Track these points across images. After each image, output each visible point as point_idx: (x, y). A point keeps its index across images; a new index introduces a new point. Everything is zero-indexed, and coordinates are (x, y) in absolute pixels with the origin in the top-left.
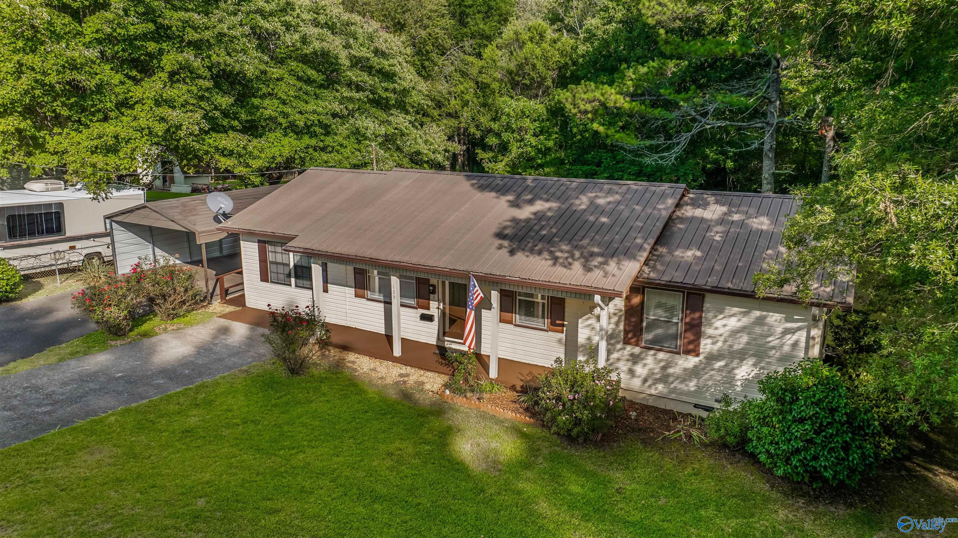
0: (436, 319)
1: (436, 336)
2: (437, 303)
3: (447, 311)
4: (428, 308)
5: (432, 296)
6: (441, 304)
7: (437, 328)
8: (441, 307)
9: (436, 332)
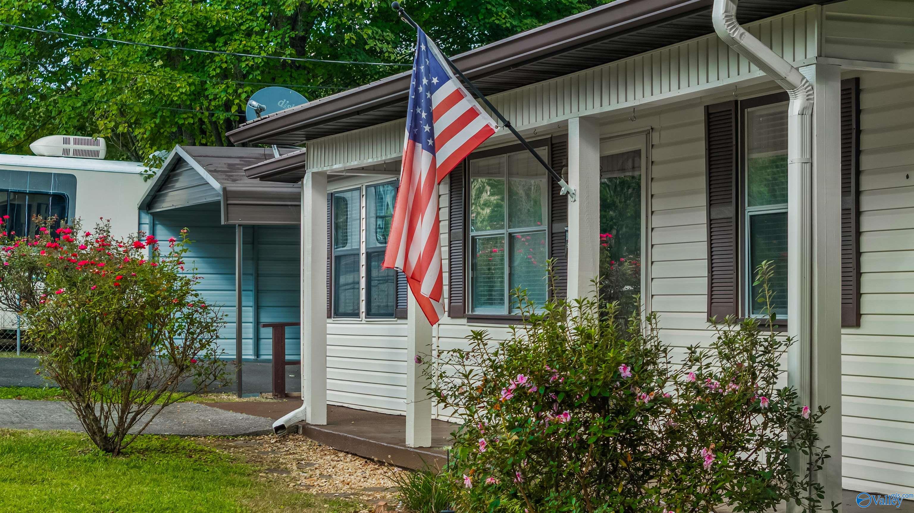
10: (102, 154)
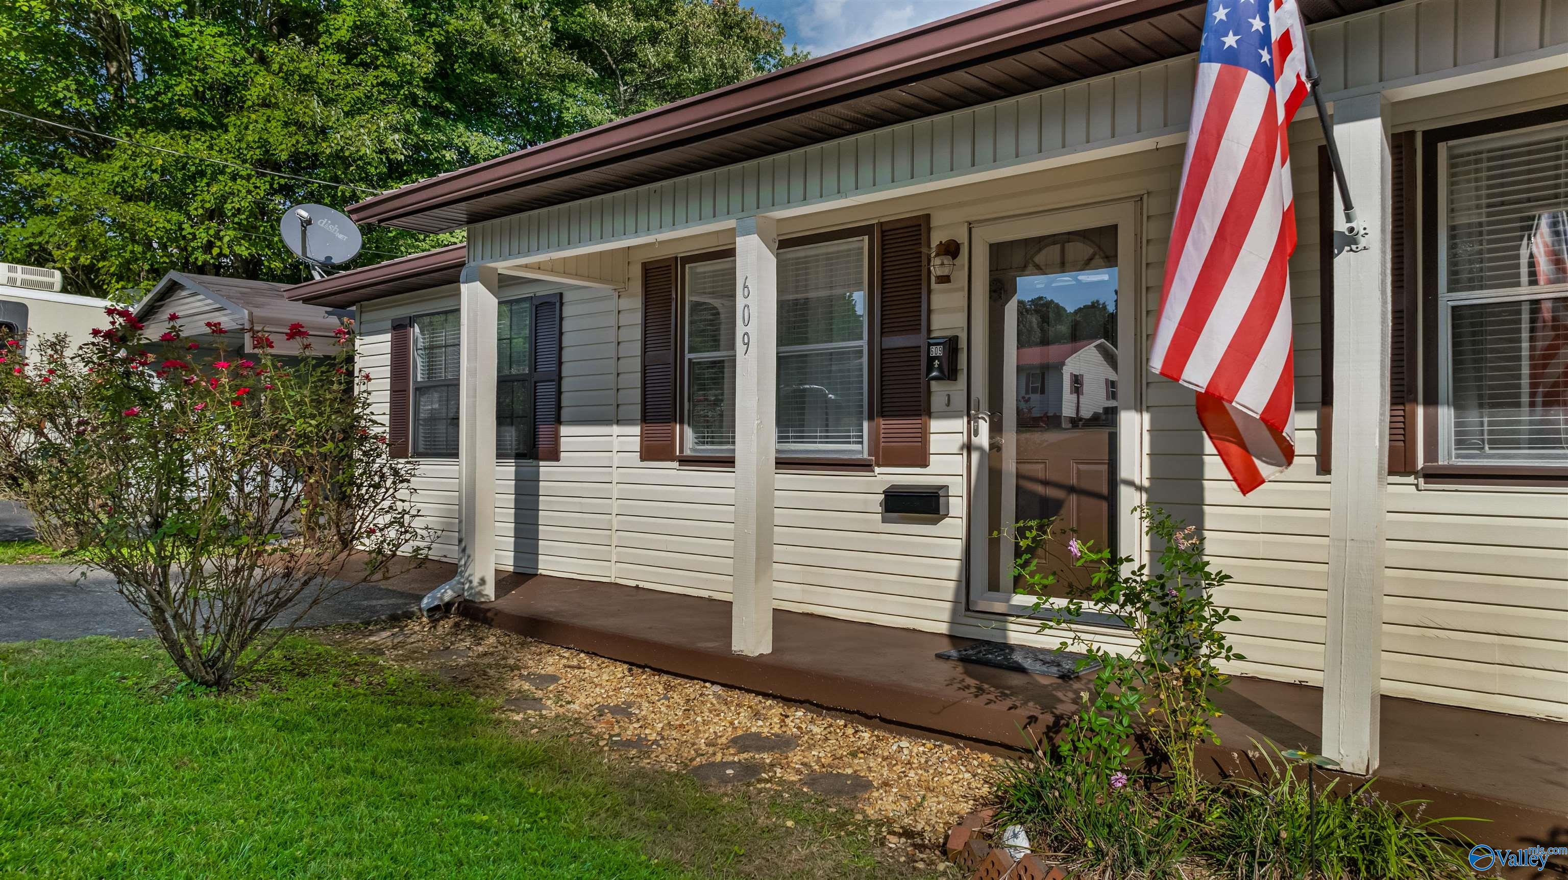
0: (957, 506)
1: (949, 589)
2: (960, 424)
3: (1009, 466)
4: (920, 458)
5: (939, 391)
6: (984, 427)
7: (957, 548)
8: (983, 439)
9: (953, 569)
10: (58, 286)
